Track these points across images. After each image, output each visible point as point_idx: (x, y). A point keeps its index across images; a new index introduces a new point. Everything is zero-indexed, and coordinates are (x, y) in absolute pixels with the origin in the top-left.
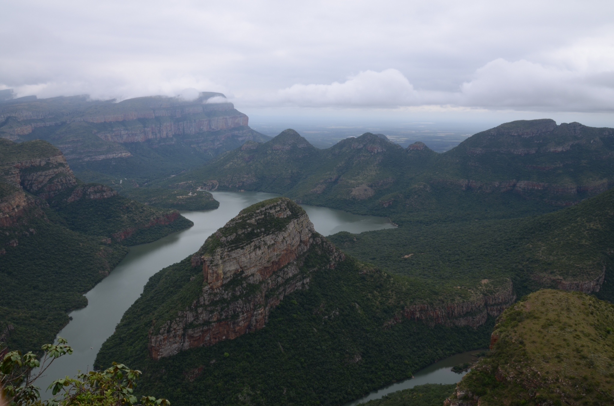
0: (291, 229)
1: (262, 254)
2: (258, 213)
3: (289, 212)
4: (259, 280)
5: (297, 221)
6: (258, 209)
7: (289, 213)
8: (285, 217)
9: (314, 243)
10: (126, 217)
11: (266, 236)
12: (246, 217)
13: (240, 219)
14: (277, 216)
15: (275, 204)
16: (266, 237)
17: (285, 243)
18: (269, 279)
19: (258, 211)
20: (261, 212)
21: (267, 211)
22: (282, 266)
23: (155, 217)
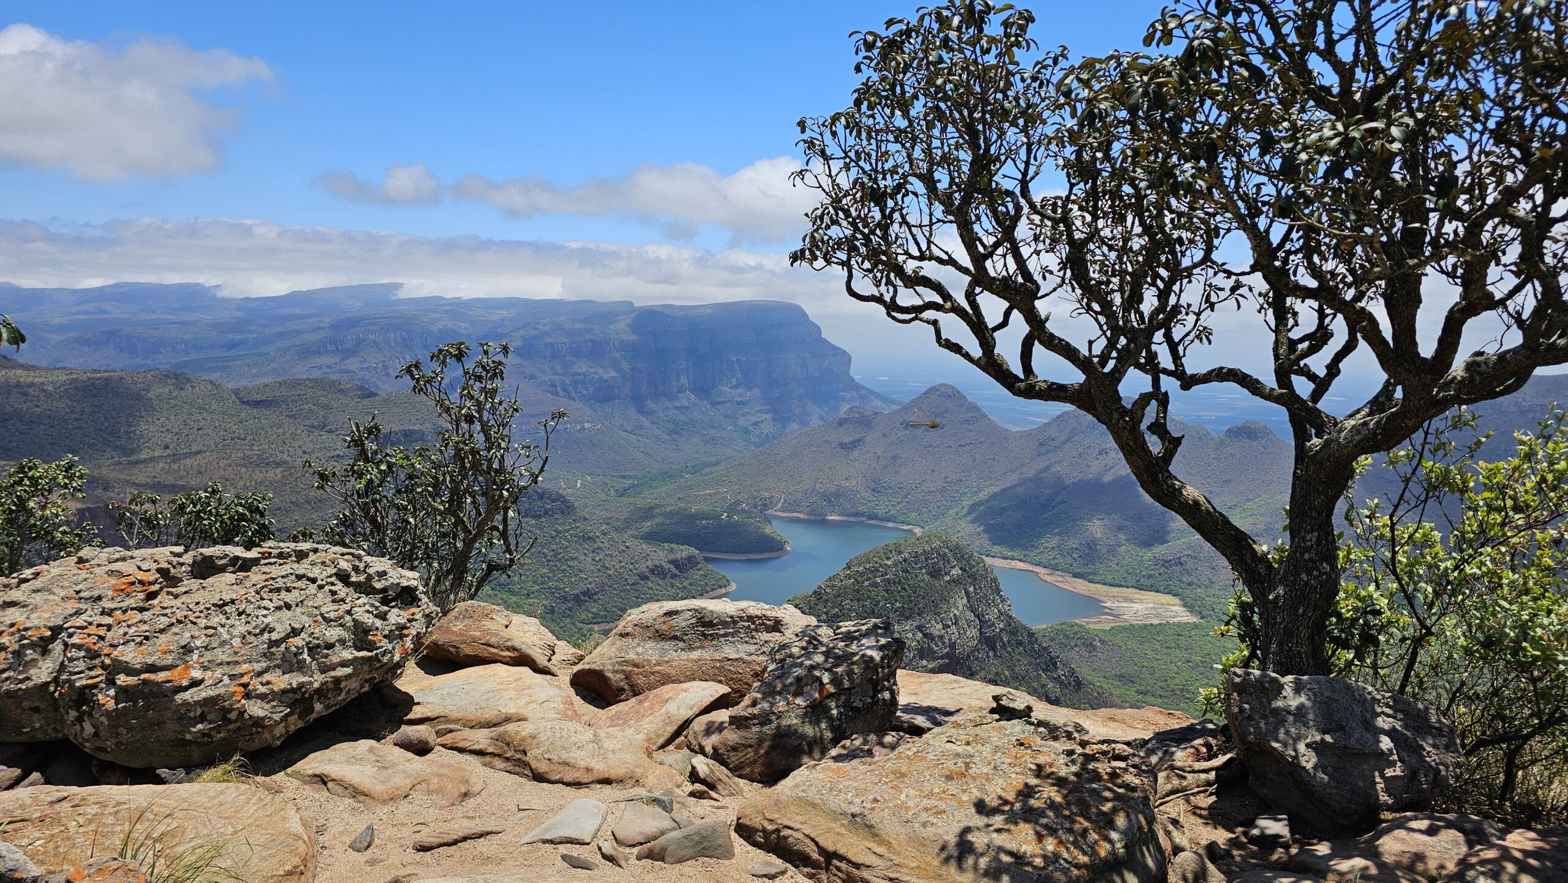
0: (961, 608)
2: (889, 567)
3: (957, 568)
5: (975, 590)
6: (888, 558)
7: (956, 572)
8: (949, 579)
10: (589, 560)
11: (904, 620)
12: (862, 574)
13: (849, 577)
15: (927, 548)
19: (889, 563)
20: (895, 565)
21: (907, 563)
23: (649, 563)
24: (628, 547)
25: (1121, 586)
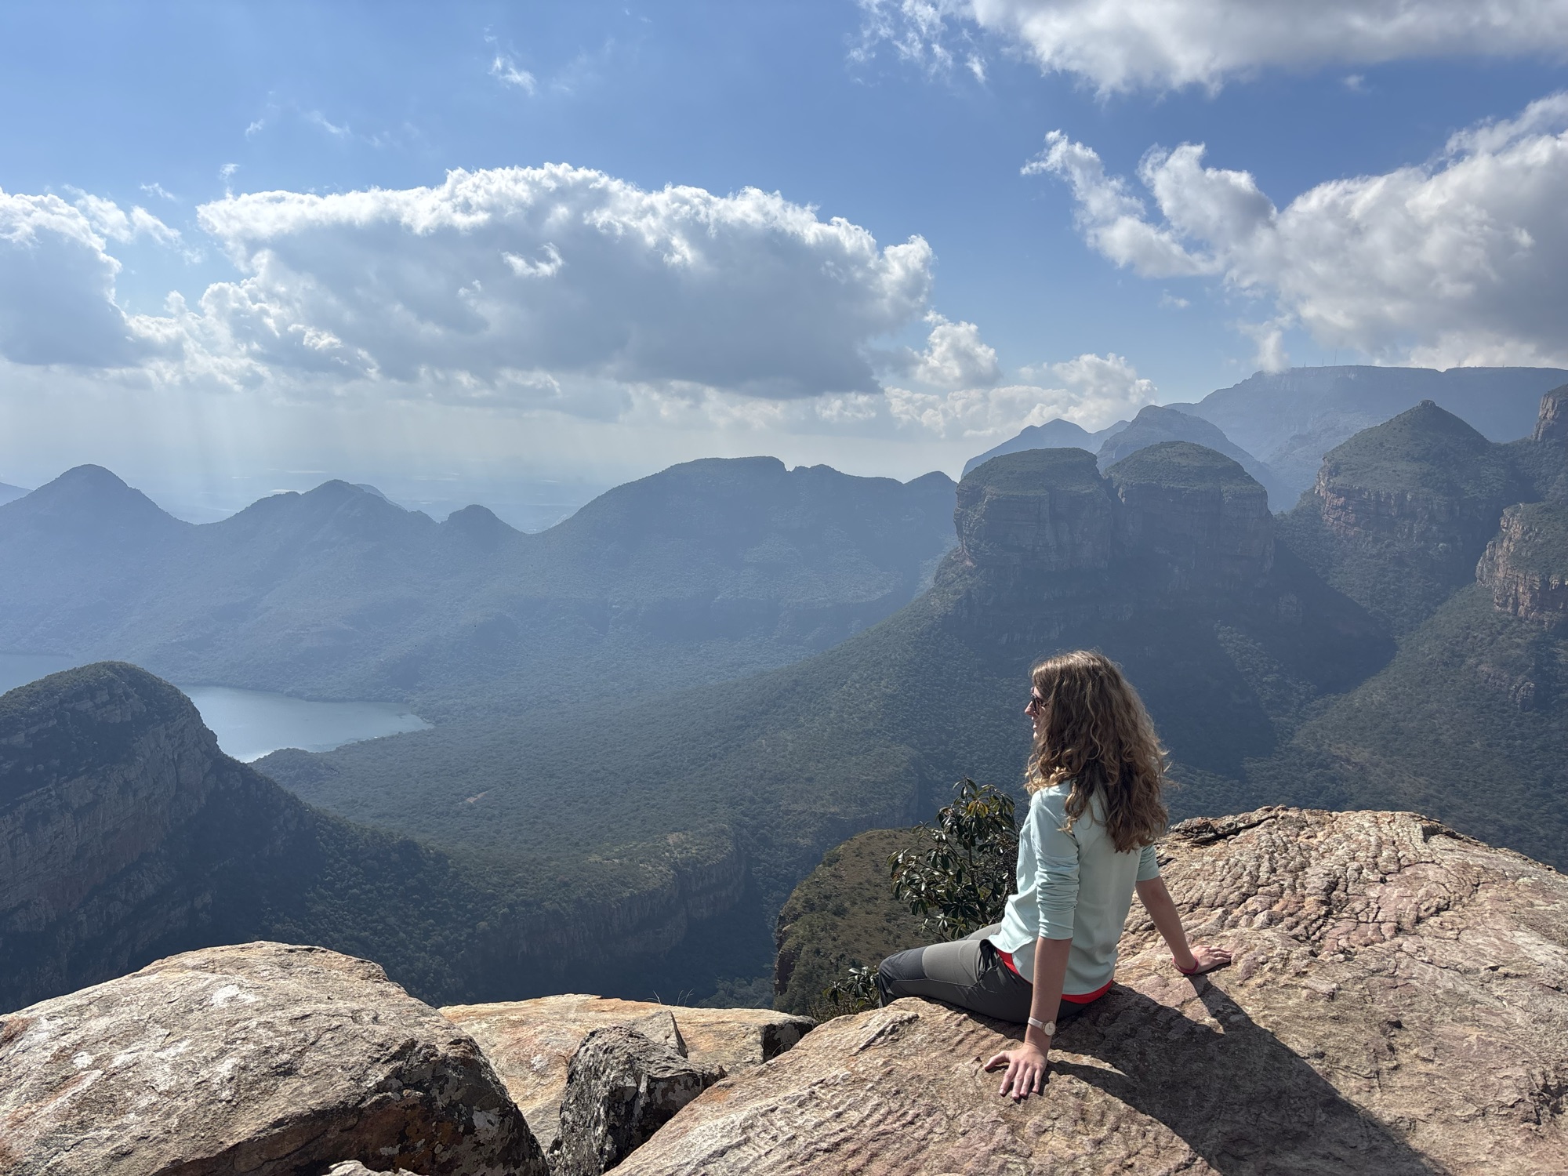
0: (147, 754)
1: (56, 837)
2: (37, 714)
3: (140, 704)
4: (47, 918)
5: (167, 728)
6: (34, 703)
7: (139, 707)
8: (129, 718)
9: (222, 788)
11: (67, 781)
14: (99, 719)
15: (93, 683)
16: (65, 785)
17: (131, 798)
18: (82, 910)
19: (36, 708)
20: (46, 709)
21: (66, 705)
22: (124, 865)
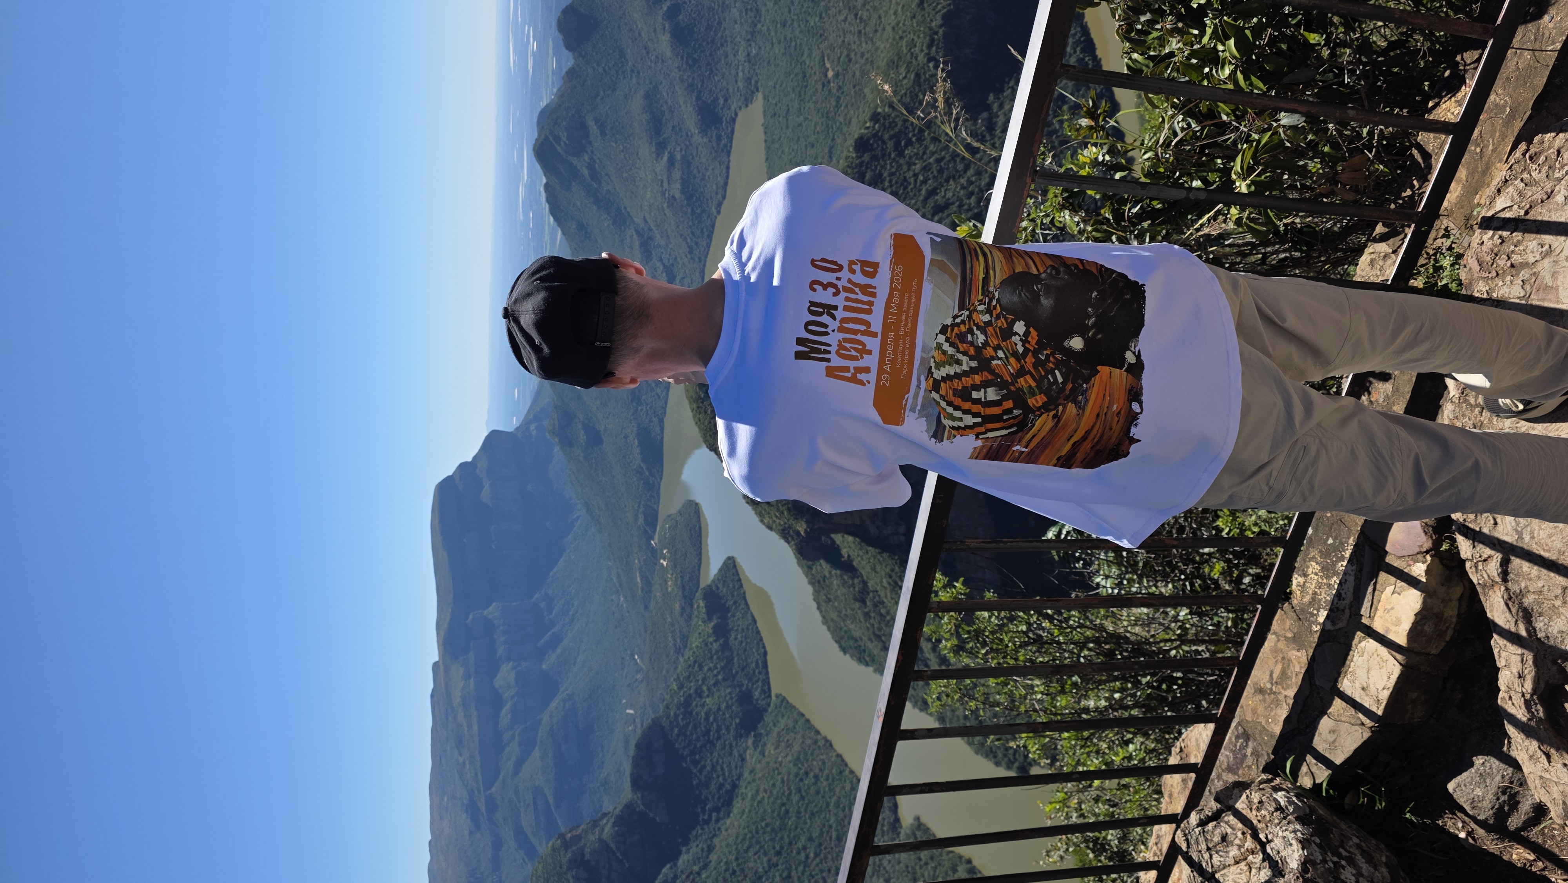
10: (708, 701)
23: (711, 640)
24: (695, 662)
25: (728, 168)
